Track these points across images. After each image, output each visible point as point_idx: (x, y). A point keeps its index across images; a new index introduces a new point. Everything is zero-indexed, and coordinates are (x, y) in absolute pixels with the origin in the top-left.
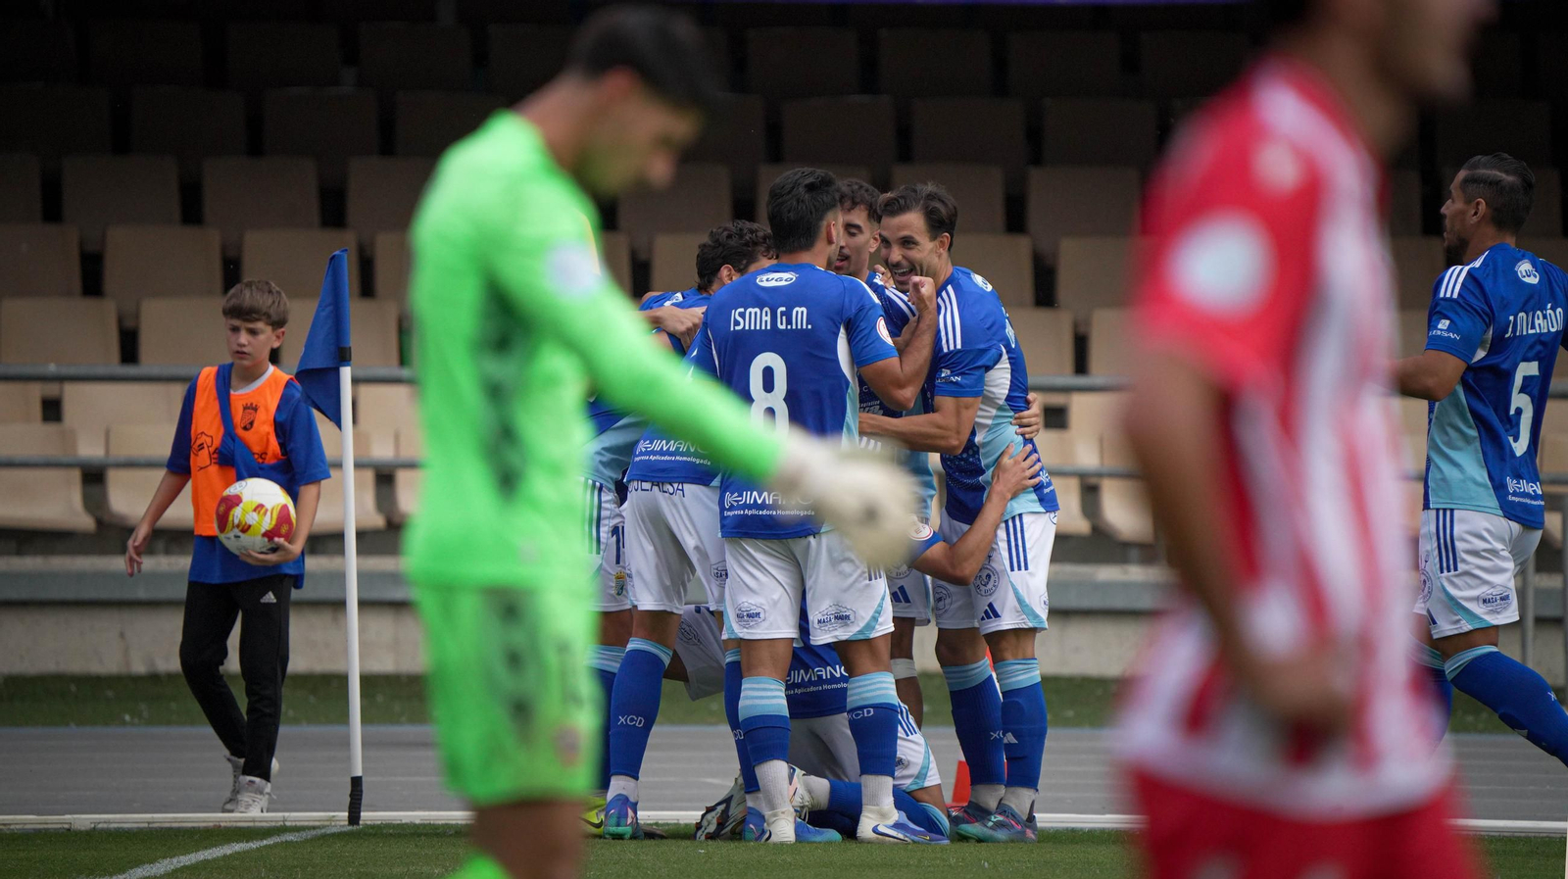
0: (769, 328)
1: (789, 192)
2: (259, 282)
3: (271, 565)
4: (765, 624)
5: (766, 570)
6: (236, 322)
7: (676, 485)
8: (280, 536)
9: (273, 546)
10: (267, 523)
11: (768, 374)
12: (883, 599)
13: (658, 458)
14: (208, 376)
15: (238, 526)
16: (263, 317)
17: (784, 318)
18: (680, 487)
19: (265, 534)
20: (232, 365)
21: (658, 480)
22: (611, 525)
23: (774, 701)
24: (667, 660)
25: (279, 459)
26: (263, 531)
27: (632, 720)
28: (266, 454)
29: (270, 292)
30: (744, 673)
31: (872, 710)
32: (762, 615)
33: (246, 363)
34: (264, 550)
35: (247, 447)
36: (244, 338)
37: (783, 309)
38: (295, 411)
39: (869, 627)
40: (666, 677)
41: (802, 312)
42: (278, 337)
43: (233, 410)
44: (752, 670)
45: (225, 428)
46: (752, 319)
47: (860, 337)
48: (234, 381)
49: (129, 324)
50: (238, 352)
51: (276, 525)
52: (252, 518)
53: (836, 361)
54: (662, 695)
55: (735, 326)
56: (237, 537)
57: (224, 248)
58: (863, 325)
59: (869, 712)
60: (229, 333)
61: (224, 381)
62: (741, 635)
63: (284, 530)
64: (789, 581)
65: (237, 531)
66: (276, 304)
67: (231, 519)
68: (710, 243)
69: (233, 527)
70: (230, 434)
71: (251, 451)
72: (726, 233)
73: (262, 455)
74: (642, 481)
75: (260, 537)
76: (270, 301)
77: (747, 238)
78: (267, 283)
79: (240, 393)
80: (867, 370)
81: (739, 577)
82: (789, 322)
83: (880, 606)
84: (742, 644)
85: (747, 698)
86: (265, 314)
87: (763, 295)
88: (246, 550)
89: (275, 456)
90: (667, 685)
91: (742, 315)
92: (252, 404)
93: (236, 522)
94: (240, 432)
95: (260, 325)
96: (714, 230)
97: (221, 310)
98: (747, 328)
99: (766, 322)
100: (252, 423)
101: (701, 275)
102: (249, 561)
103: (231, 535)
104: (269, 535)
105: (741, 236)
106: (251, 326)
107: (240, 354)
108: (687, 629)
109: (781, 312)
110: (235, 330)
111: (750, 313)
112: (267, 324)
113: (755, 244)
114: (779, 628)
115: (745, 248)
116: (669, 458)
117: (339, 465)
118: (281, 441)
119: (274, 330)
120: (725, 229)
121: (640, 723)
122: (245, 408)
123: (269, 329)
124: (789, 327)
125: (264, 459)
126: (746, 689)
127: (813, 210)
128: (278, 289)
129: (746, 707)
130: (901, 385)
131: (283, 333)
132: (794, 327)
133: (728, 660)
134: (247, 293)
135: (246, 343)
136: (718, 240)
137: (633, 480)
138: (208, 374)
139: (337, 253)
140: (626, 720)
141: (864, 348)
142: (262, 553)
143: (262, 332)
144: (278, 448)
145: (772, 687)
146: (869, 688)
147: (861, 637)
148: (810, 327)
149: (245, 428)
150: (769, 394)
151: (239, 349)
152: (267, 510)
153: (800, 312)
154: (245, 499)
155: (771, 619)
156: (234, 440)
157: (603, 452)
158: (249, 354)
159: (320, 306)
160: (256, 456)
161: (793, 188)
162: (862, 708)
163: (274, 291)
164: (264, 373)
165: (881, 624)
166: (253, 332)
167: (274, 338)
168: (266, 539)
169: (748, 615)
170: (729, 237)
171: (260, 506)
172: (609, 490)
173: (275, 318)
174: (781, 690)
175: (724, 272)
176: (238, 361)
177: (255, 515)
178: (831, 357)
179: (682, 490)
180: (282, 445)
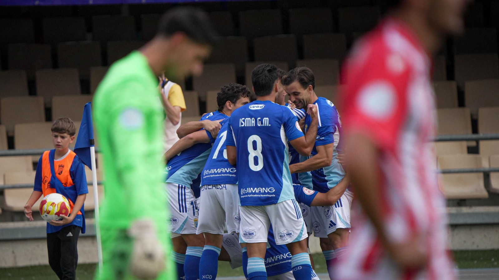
0: (254, 125)
1: (261, 74)
2: (65, 118)
3: (62, 225)
4: (256, 237)
5: (256, 216)
6: (56, 134)
7: (222, 185)
8: (63, 214)
9: (60, 218)
10: (56, 209)
11: (254, 143)
12: (303, 225)
13: (214, 176)
14: (47, 153)
15: (46, 212)
16: (66, 132)
17: (260, 122)
18: (224, 186)
19: (56, 214)
20: (55, 150)
21: (214, 184)
22: (190, 201)
23: (260, 266)
24: (219, 253)
25: (72, 185)
26: (55, 212)
27: (207, 276)
28: (67, 183)
29: (69, 122)
30: (249, 256)
31: (301, 267)
32: (254, 234)
33: (60, 149)
34: (57, 220)
35: (60, 181)
36: (59, 139)
37: (260, 118)
38: (77, 167)
39: (300, 236)
40: (219, 259)
41: (267, 120)
42: (72, 139)
43: (55, 167)
44: (252, 255)
45: (52, 174)
46: (248, 122)
47: (290, 129)
48: (56, 156)
49: (11, 134)
50: (57, 145)
51: (60, 210)
52: (51, 208)
53: (280, 138)
54: (218, 266)
55: (241, 125)
56: (46, 216)
57: (45, 104)
58: (290, 125)
59: (300, 268)
60: (54, 138)
61: (52, 156)
62: (246, 242)
63: (64, 211)
64: (264, 220)
65: (46, 214)
66: (71, 126)
67: (43, 209)
68: (222, 93)
69: (44, 212)
70: (54, 176)
71: (61, 182)
72: (227, 89)
73: (66, 184)
74: (208, 186)
75: (54, 215)
76: (69, 126)
77: (236, 90)
78: (68, 119)
79: (58, 161)
80: (292, 142)
81: (245, 219)
82: (262, 123)
83: (303, 228)
84: (248, 245)
85: (251, 265)
86: (67, 130)
87: (252, 113)
88: (50, 220)
89: (70, 184)
90: (219, 262)
91: (244, 121)
92: (62, 165)
93: (45, 210)
94: (57, 175)
95: (65, 135)
96: (223, 87)
97: (51, 129)
98: (246, 126)
99: (253, 123)
100: (61, 172)
101: (219, 105)
102: (53, 224)
103: (44, 215)
104: (58, 214)
105: (233, 90)
106: (62, 135)
107: (58, 146)
108: (229, 241)
109: (259, 120)
110: (56, 136)
111: (247, 120)
112: (68, 134)
113: (239, 92)
114: (261, 238)
115: (235, 94)
116: (218, 175)
117: (91, 184)
118: (72, 178)
119: (70, 137)
120: (227, 87)
121: (210, 277)
122: (59, 166)
123: (69, 136)
124: (262, 125)
125: (67, 185)
126: (249, 262)
127: (271, 79)
128: (72, 121)
129: (249, 269)
130: (306, 147)
131: (74, 138)
132: (264, 125)
133: (243, 251)
134: (60, 123)
135: (60, 142)
136: (224, 91)
137: (204, 185)
138: (46, 153)
139: (87, 104)
140: (205, 277)
141: (291, 133)
142: (57, 221)
143: (66, 137)
144: (72, 181)
145: (260, 261)
146: (300, 258)
147: (297, 241)
148: (270, 125)
149: (59, 174)
150: (255, 151)
151: (58, 144)
152: (56, 205)
153: (266, 120)
154: (48, 201)
155: (258, 235)
156: (55, 179)
157: (183, 174)
158: (61, 146)
159: (81, 124)
160: (63, 184)
161: (263, 71)
162: (297, 266)
163: (70, 122)
164: (66, 153)
165: (303, 235)
166: (63, 137)
167: (71, 140)
168: (57, 216)
169: (249, 234)
170: (229, 90)
171: (54, 203)
172: (188, 188)
173: (71, 132)
174: (263, 262)
175: (228, 103)
176: (57, 149)
177: (51, 207)
178: (278, 136)
179: (225, 187)
180: (73, 180)
